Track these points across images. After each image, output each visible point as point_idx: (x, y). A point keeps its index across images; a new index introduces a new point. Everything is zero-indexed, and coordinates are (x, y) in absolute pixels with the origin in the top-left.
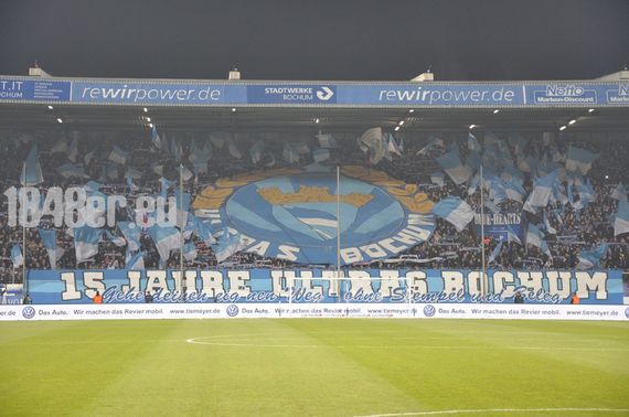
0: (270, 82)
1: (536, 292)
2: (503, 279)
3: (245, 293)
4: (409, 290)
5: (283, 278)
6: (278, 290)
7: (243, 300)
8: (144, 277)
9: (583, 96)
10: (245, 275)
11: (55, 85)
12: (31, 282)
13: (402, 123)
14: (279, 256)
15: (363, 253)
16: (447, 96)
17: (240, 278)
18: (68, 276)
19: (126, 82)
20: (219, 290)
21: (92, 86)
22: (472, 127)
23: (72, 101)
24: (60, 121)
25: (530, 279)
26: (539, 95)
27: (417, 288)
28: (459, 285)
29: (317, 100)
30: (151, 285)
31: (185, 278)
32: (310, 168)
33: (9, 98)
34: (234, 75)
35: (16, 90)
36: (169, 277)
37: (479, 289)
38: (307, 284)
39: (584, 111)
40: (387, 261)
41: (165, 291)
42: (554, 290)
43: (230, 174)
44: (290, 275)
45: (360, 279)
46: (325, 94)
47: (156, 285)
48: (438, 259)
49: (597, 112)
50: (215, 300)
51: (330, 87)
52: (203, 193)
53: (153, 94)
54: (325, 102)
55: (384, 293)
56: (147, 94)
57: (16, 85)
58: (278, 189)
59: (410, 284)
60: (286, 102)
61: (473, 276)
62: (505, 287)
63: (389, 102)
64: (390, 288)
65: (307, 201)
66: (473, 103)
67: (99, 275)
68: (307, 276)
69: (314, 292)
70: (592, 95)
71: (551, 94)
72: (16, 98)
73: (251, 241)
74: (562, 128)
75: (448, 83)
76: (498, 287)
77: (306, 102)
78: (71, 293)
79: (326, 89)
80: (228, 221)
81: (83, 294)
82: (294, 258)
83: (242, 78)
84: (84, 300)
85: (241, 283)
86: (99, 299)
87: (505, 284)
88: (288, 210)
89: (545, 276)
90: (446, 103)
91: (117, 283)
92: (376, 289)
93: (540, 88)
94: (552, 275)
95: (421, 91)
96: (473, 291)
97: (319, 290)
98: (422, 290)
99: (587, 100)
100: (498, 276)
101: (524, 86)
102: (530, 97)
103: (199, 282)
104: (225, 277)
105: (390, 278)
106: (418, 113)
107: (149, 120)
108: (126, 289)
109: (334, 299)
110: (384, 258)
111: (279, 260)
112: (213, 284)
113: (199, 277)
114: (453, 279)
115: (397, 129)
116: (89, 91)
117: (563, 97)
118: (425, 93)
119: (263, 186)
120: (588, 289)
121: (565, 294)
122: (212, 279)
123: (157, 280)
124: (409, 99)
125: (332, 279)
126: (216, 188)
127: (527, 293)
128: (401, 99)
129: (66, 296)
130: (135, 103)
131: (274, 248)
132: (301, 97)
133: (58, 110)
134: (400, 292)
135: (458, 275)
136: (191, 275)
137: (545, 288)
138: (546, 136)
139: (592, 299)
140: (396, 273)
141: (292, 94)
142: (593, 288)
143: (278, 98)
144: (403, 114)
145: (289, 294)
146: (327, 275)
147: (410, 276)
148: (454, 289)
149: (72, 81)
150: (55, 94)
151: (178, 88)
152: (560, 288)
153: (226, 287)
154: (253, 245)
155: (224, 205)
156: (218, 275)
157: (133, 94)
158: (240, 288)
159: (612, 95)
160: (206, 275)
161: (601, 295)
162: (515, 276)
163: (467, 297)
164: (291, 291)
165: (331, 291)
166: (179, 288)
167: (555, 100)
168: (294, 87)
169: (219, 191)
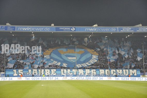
0: (61, 27)
1: (121, 74)
2: (113, 71)
3: (55, 74)
4: (92, 74)
5: (64, 71)
6: (62, 74)
7: (54, 76)
8: (32, 71)
9: (131, 30)
10: (55, 70)
11: (12, 27)
12: (6, 72)
13: (90, 36)
14: (63, 66)
15: (82, 66)
16: (101, 30)
17: (54, 71)
18: (15, 71)
19: (28, 26)
20: (49, 74)
21: (20, 27)
22: (106, 37)
23: (16, 31)
24: (13, 35)
25: (119, 71)
26: (121, 30)
27: (94, 73)
28: (103, 73)
29: (71, 31)
30: (34, 72)
31: (41, 71)
32: (70, 46)
33: (2, 30)
34: (53, 25)
35: (3, 28)
36: (38, 71)
37: (108, 74)
38: (69, 72)
39: (131, 33)
40: (87, 67)
41: (37, 74)
42: (125, 74)
43: (52, 47)
44: (65, 70)
45: (81, 71)
46: (73, 29)
47: (35, 72)
48: (98, 67)
49: (134, 33)
50: (48, 76)
51: (74, 28)
52: (46, 51)
53: (34, 29)
54: (73, 31)
55: (86, 74)
56: (33, 29)
57: (3, 27)
58: (63, 50)
59: (92, 72)
60: (64, 31)
61: (106, 70)
62: (114, 73)
63: (88, 31)
64: (88, 73)
65: (69, 53)
66: (106, 31)
67: (22, 70)
68: (69, 70)
69: (71, 74)
70: (133, 30)
71: (124, 29)
72: (3, 30)
73: (56, 62)
74: (126, 37)
75: (101, 27)
76: (112, 73)
77: (69, 31)
78: (15, 74)
79: (73, 28)
80: (51, 58)
81: (18, 75)
82: (66, 66)
83: (54, 25)
84: (18, 76)
85: (54, 72)
86: (22, 76)
87: (114, 72)
88: (65, 55)
89: (122, 70)
90: (100, 31)
91: (26, 72)
92: (84, 74)
93: (121, 28)
94: (124, 70)
95: (95, 29)
96: (106, 74)
97: (72, 73)
98: (95, 74)
99: (132, 31)
100: (112, 71)
101: (118, 27)
102: (119, 30)
103: (44, 72)
104: (50, 71)
105: (88, 71)
106: (94, 33)
107: (33, 35)
108: (28, 73)
109: (75, 76)
110: (86, 66)
111: (63, 67)
112: (48, 72)
113: (44, 71)
114: (102, 71)
115: (89, 37)
116: (20, 29)
117: (127, 30)
118: (96, 29)
119: (59, 50)
120: (132, 73)
121: (127, 74)
122: (48, 71)
123: (35, 71)
124: (92, 30)
125: (75, 71)
126: (49, 50)
127: (119, 74)
128: (90, 30)
129: (14, 75)
130: (30, 31)
131: (62, 64)
132: (68, 30)
133: (13, 33)
134: (90, 74)
135: (103, 70)
136: (43, 70)
137: (123, 73)
138: (123, 39)
139: (133, 76)
140: (89, 70)
141: (66, 29)
142: (133, 73)
143: (62, 30)
144: (91, 34)
145: (65, 75)
146: (73, 70)
147: (92, 70)
148: (102, 73)
149: (16, 26)
150: (12, 29)
151: (40, 28)
152: (126, 73)
153: (51, 73)
154: (57, 63)
155: (50, 54)
156: (49, 70)
157: (30, 29)
158: (54, 73)
159: (137, 30)
160: (46, 70)
161: (135, 75)
162: (116, 71)
163: (105, 75)
164: (65, 74)
165: (74, 74)
166: (40, 73)
167: (125, 31)
168: (66, 27)
169: (49, 51)
